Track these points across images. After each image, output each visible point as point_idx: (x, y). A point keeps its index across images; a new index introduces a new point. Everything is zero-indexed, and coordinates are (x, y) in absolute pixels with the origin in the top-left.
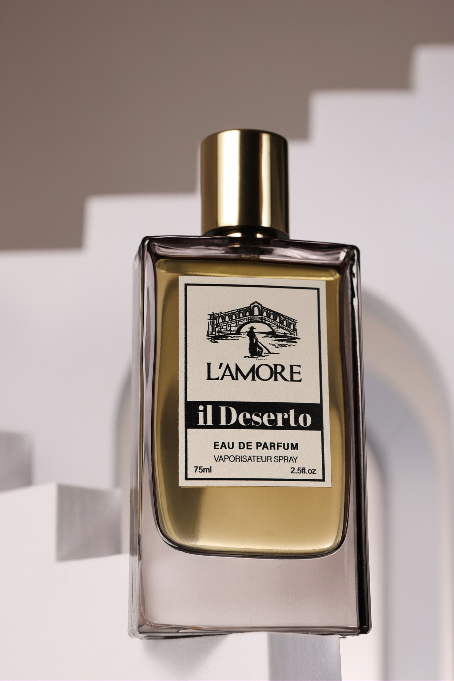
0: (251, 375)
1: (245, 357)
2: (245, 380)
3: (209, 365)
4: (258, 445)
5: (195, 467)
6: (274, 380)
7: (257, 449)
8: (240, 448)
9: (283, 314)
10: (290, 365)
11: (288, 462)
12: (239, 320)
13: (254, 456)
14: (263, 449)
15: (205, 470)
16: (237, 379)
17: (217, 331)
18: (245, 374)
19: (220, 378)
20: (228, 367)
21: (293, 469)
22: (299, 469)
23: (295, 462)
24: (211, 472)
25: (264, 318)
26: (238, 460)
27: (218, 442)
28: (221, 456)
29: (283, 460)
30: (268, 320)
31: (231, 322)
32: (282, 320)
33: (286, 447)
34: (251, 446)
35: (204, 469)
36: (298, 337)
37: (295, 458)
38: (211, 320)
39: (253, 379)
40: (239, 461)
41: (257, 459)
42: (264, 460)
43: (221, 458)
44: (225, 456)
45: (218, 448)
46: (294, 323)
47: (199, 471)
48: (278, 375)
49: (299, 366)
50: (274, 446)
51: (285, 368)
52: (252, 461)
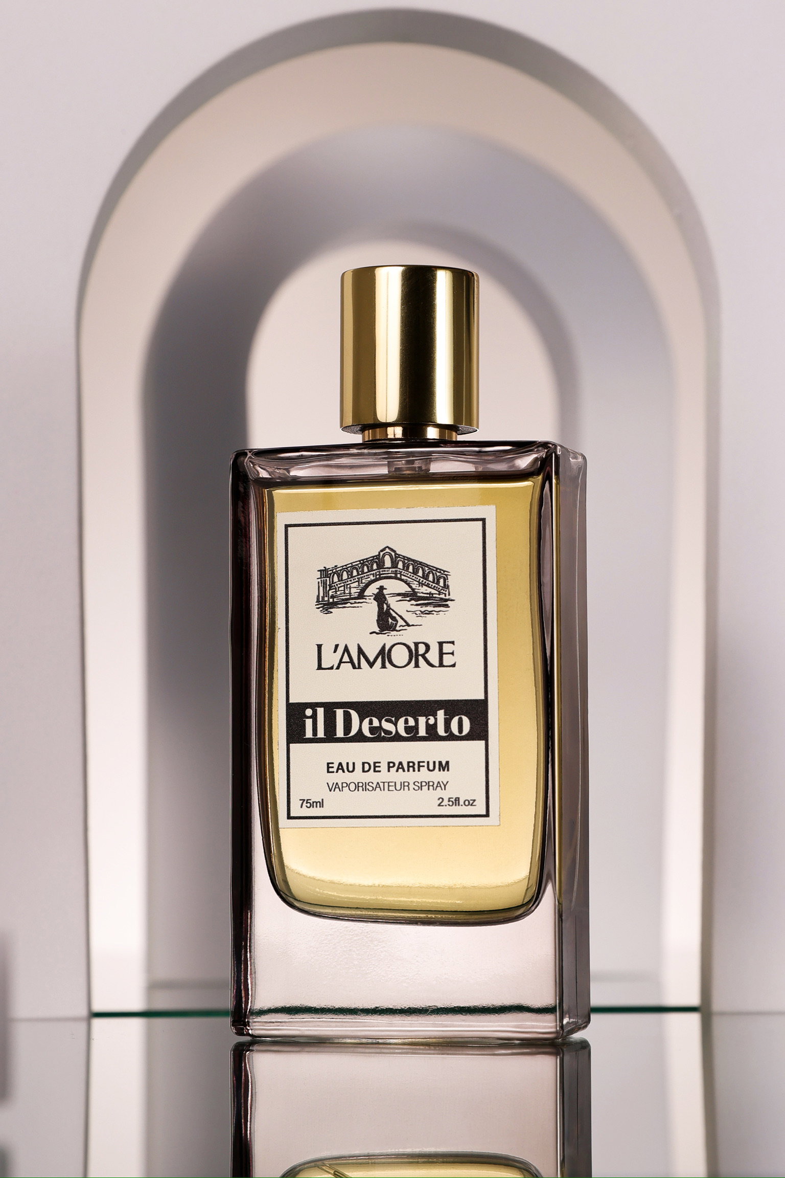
0: (380, 660)
1: (371, 633)
2: (371, 668)
3: (319, 647)
4: (390, 765)
5: (301, 800)
6: (414, 666)
7: (389, 771)
8: (364, 771)
9: (428, 564)
10: (438, 642)
11: (434, 789)
12: (361, 577)
13: (384, 783)
14: (397, 771)
15: (315, 804)
16: (359, 667)
17: (330, 595)
18: (372, 660)
19: (335, 667)
20: (346, 649)
21: (441, 800)
22: (451, 800)
23: (445, 789)
24: (323, 807)
25: (399, 571)
26: (360, 789)
27: (333, 763)
28: (337, 783)
29: (427, 786)
30: (404, 574)
31: (351, 581)
32: (426, 572)
33: (431, 767)
34: (379, 767)
35: (313, 802)
36: (451, 597)
37: (445, 784)
38: (323, 579)
39: (384, 666)
40: (363, 790)
41: (389, 786)
42: (398, 788)
43: (337, 786)
44: (342, 783)
45: (333, 772)
46: (445, 576)
47: (307, 806)
48: (420, 658)
49: (453, 643)
50: (413, 767)
51: (431, 647)
52: (381, 790)
